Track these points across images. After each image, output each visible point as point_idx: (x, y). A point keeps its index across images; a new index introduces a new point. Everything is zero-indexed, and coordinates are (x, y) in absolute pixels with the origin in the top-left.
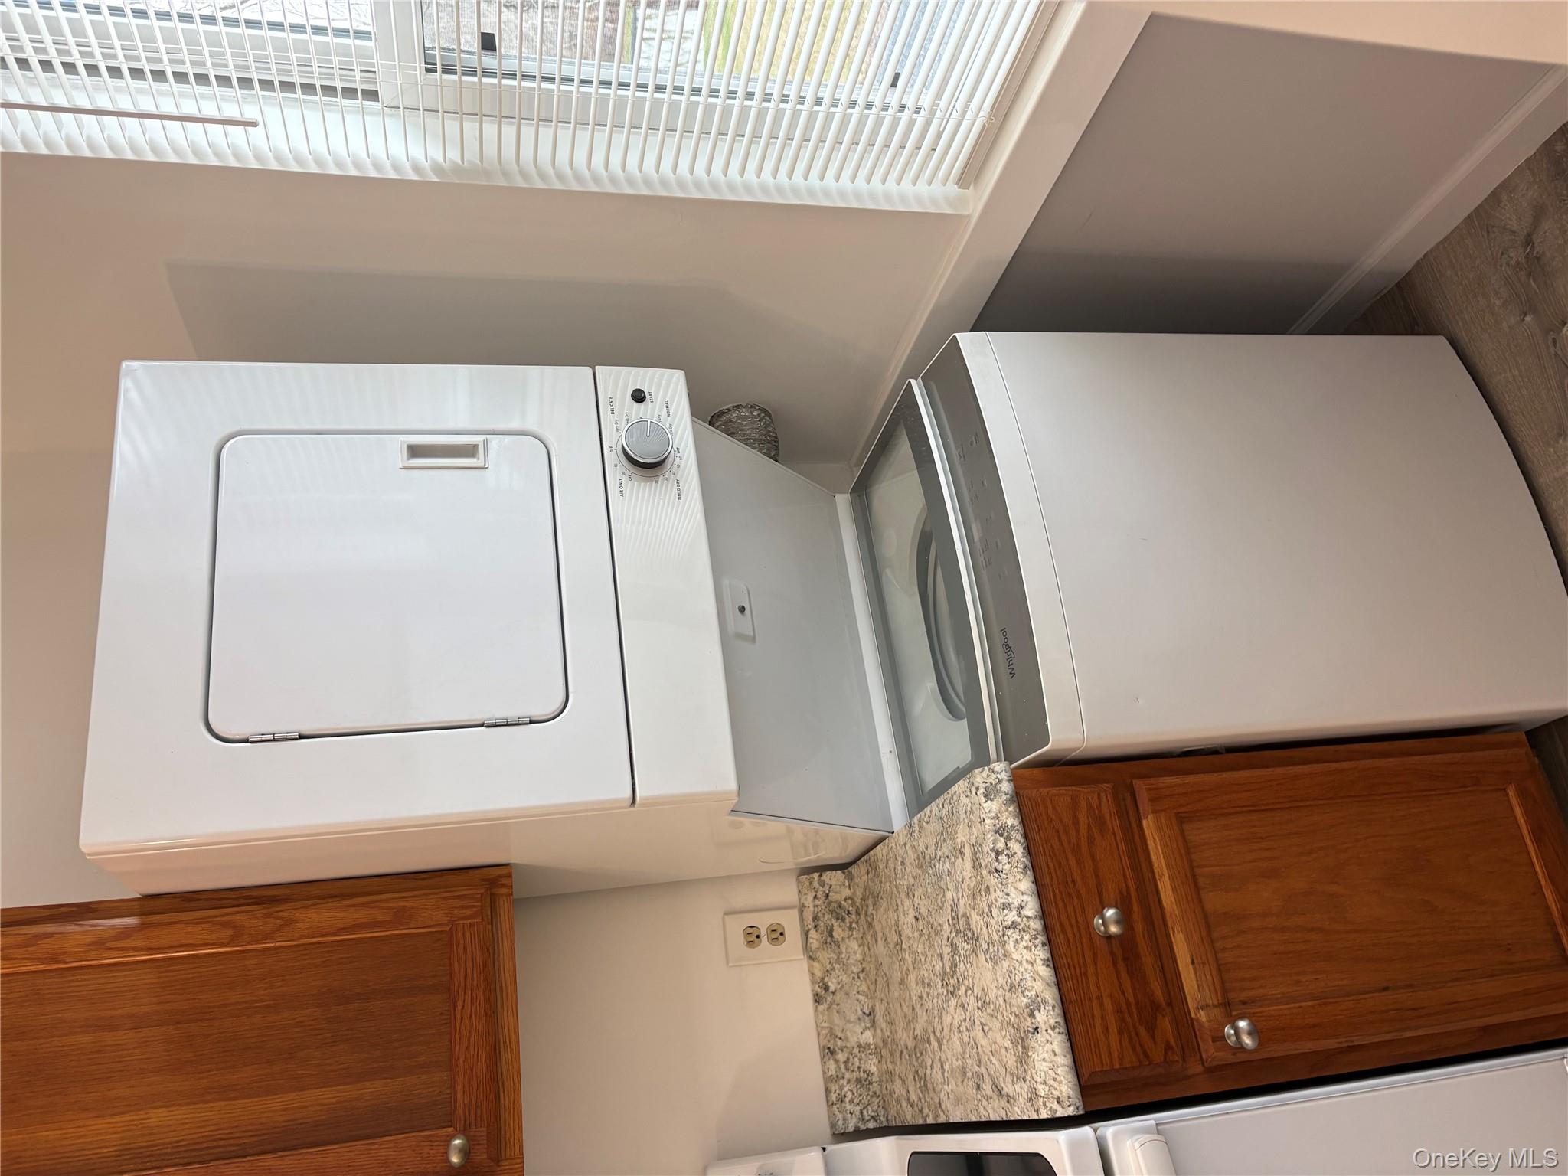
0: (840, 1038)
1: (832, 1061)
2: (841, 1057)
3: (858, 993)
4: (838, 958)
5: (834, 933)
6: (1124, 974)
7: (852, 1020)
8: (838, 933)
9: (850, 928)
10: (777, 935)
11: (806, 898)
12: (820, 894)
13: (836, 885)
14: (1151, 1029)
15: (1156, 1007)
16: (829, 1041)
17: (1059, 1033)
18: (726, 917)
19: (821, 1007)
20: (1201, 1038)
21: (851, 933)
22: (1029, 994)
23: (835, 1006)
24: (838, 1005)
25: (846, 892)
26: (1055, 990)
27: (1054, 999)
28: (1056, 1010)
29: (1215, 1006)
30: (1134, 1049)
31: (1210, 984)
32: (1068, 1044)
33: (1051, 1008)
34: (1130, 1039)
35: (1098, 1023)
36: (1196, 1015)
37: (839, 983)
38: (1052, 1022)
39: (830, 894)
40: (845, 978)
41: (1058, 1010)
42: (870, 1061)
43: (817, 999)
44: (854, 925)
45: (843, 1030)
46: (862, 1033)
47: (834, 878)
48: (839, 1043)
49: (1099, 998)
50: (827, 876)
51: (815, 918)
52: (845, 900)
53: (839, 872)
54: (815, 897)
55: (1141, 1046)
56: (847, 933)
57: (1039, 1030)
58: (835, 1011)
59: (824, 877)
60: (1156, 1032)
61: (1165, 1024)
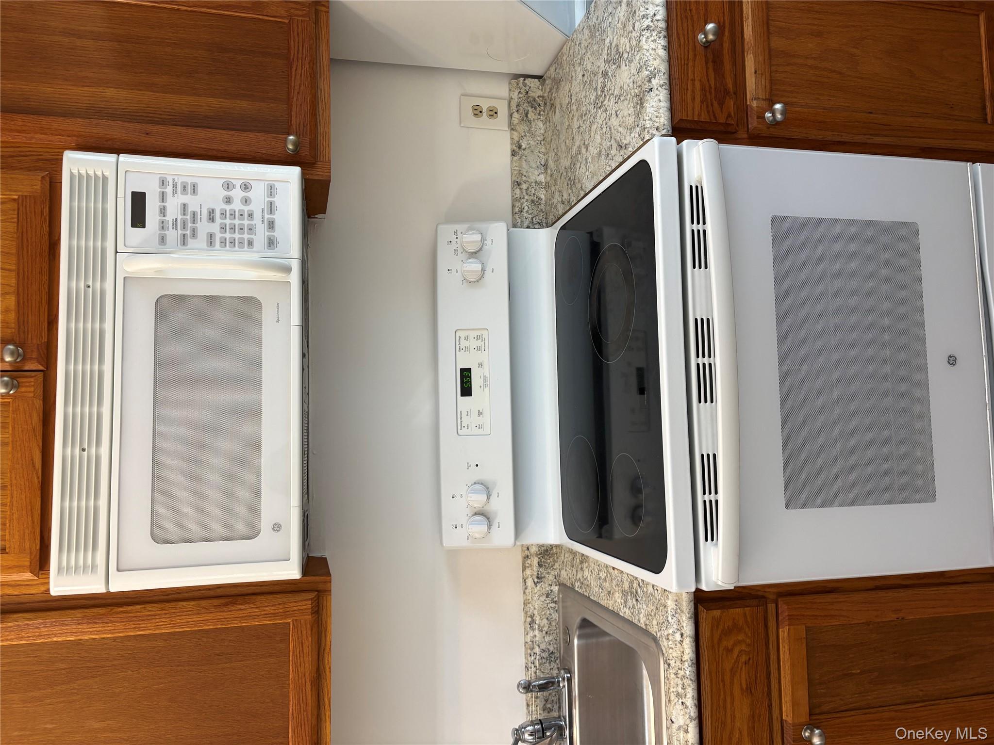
0: (525, 176)
1: (518, 190)
2: (524, 186)
3: (539, 152)
4: (530, 130)
5: (528, 115)
6: (711, 71)
7: (534, 167)
8: (531, 116)
9: (539, 114)
10: (493, 113)
11: (514, 94)
12: (522, 91)
13: (534, 87)
14: (721, 104)
15: (726, 92)
16: (518, 178)
17: (665, 89)
18: (462, 97)
19: (515, 158)
20: (750, 116)
21: (539, 117)
22: (650, 69)
23: (524, 157)
24: (526, 157)
25: (540, 93)
26: (667, 64)
27: (665, 69)
28: (665, 76)
29: (763, 100)
30: (708, 112)
31: (763, 87)
32: (669, 96)
33: (662, 74)
34: (707, 106)
35: (689, 93)
36: (750, 103)
37: (528, 144)
38: (662, 82)
39: (529, 92)
40: (532, 142)
41: (666, 76)
42: (541, 192)
43: (514, 153)
44: (542, 113)
45: (527, 171)
46: (538, 175)
47: (533, 83)
48: (524, 178)
49: (693, 80)
50: (528, 81)
51: (518, 105)
52: (538, 97)
53: (537, 80)
54: (520, 92)
55: (713, 112)
56: (537, 117)
57: (653, 90)
58: (523, 160)
59: (526, 81)
60: (723, 106)
61: (730, 103)
